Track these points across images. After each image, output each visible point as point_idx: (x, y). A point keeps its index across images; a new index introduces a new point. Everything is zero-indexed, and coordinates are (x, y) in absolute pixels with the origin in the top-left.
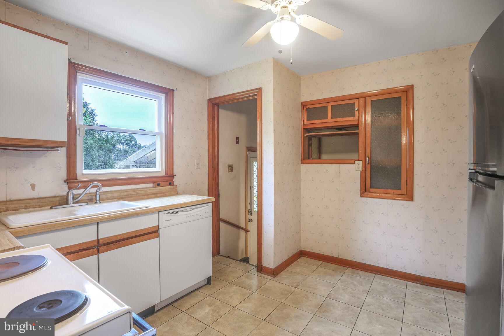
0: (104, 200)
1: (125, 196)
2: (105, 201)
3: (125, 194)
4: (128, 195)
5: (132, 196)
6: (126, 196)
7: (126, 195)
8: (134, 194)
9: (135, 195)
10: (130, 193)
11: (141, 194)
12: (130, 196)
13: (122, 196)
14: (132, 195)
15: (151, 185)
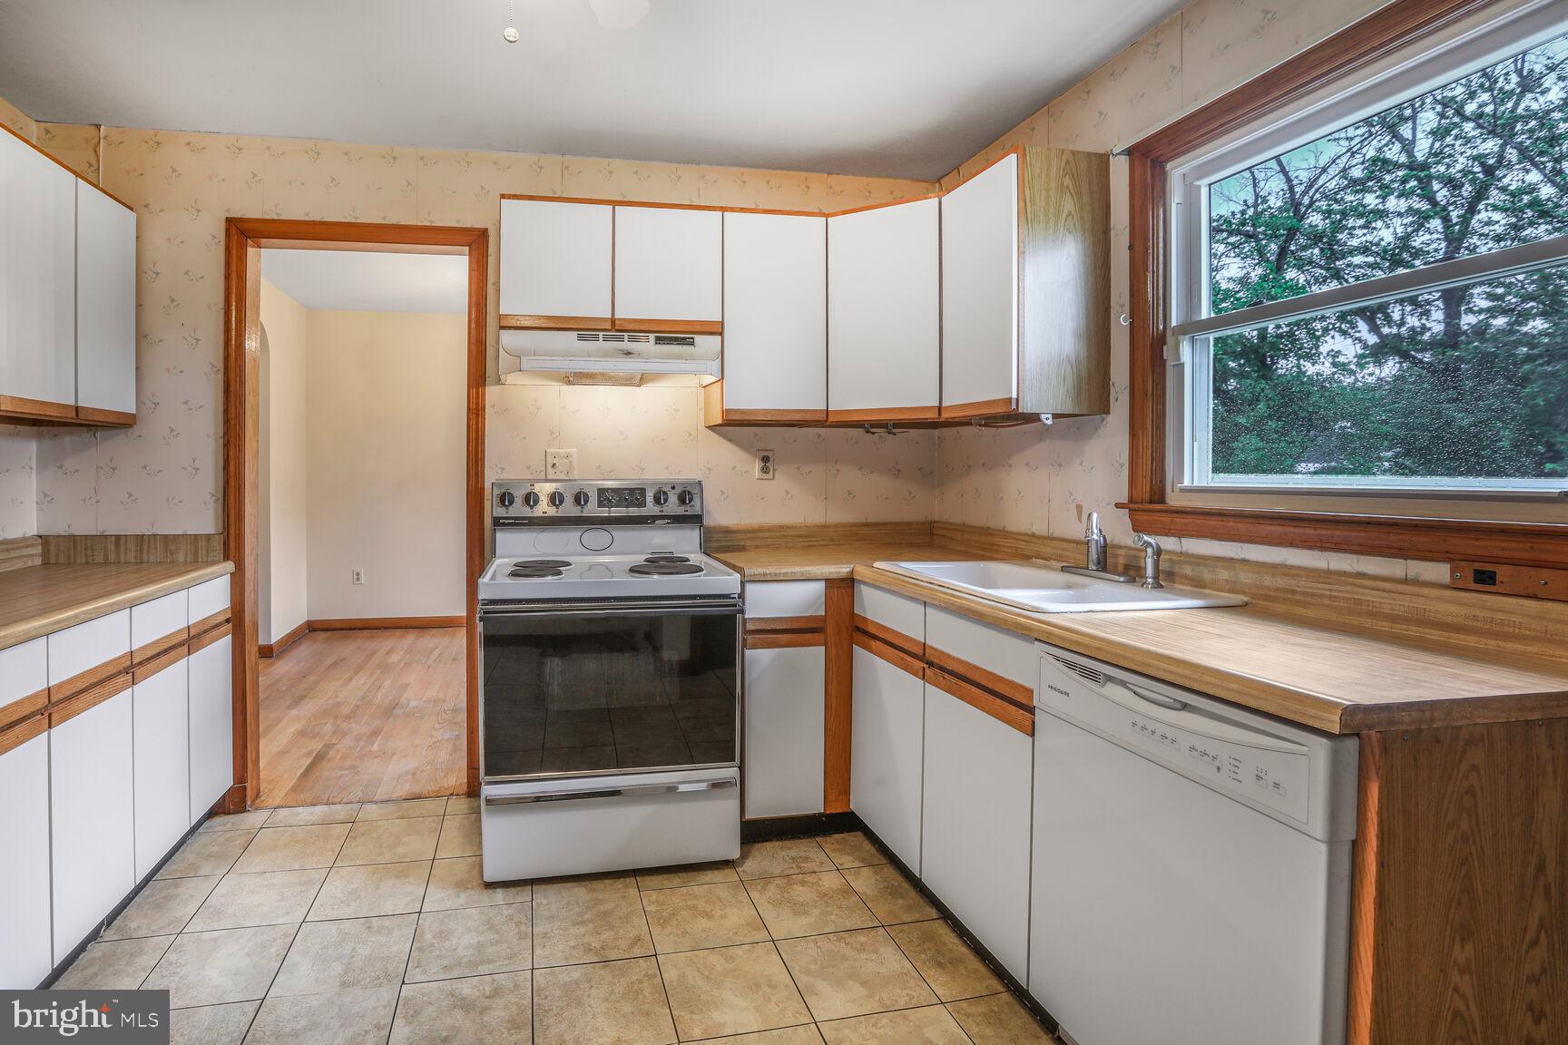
0: (1204, 587)
1: (1280, 595)
2: (1207, 591)
3: (1282, 582)
4: (1293, 592)
5: (1309, 599)
6: (1284, 596)
7: (1285, 591)
8: (1322, 596)
9: (1327, 602)
10: (1303, 584)
11: (1358, 602)
12: (1298, 597)
13: (1269, 588)
14: (1313, 595)
15: (1439, 572)
